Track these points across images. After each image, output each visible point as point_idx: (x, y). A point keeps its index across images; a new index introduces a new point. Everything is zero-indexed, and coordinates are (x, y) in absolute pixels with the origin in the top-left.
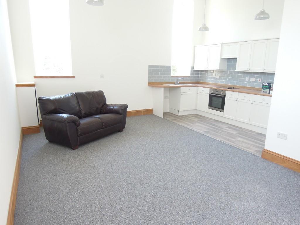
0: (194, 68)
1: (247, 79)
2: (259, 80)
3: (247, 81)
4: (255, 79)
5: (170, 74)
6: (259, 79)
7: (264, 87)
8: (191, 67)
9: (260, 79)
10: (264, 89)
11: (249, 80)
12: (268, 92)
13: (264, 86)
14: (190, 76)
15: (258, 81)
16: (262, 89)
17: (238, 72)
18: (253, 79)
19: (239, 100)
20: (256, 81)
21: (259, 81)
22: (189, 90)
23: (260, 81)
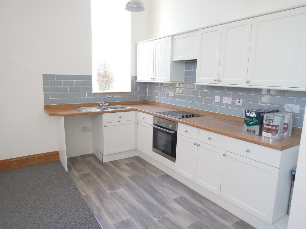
0: (136, 79)
1: (217, 99)
2: (239, 102)
3: (217, 103)
4: (231, 99)
5: (90, 89)
6: (238, 100)
7: (248, 121)
8: (132, 77)
9: (241, 101)
10: (248, 125)
11: (221, 101)
12: (257, 133)
13: (248, 117)
14: (129, 93)
15: (237, 104)
16: (245, 125)
17: (202, 87)
18: (227, 100)
19: (200, 143)
20: (233, 103)
21: (239, 104)
22: (120, 117)
23: (241, 104)
